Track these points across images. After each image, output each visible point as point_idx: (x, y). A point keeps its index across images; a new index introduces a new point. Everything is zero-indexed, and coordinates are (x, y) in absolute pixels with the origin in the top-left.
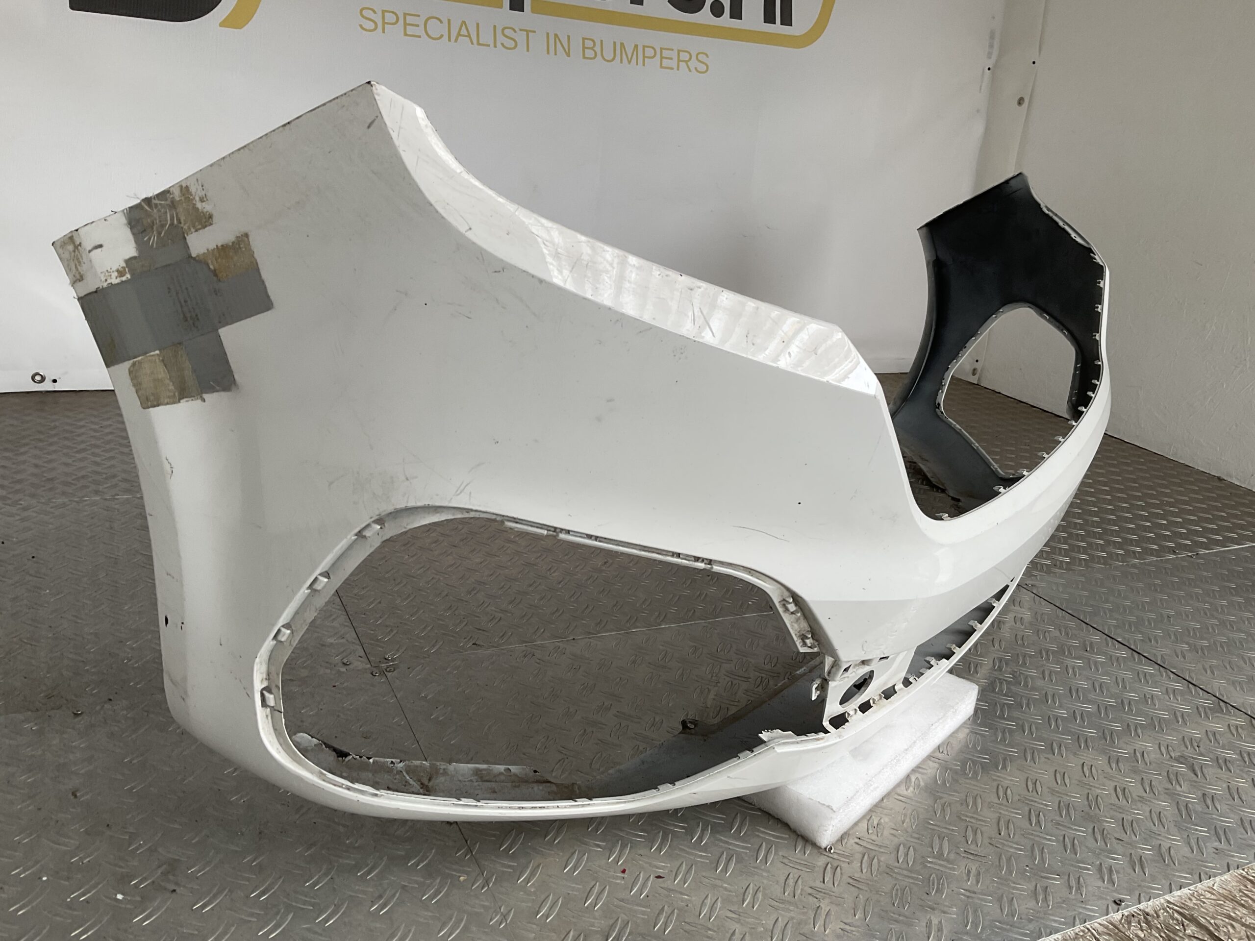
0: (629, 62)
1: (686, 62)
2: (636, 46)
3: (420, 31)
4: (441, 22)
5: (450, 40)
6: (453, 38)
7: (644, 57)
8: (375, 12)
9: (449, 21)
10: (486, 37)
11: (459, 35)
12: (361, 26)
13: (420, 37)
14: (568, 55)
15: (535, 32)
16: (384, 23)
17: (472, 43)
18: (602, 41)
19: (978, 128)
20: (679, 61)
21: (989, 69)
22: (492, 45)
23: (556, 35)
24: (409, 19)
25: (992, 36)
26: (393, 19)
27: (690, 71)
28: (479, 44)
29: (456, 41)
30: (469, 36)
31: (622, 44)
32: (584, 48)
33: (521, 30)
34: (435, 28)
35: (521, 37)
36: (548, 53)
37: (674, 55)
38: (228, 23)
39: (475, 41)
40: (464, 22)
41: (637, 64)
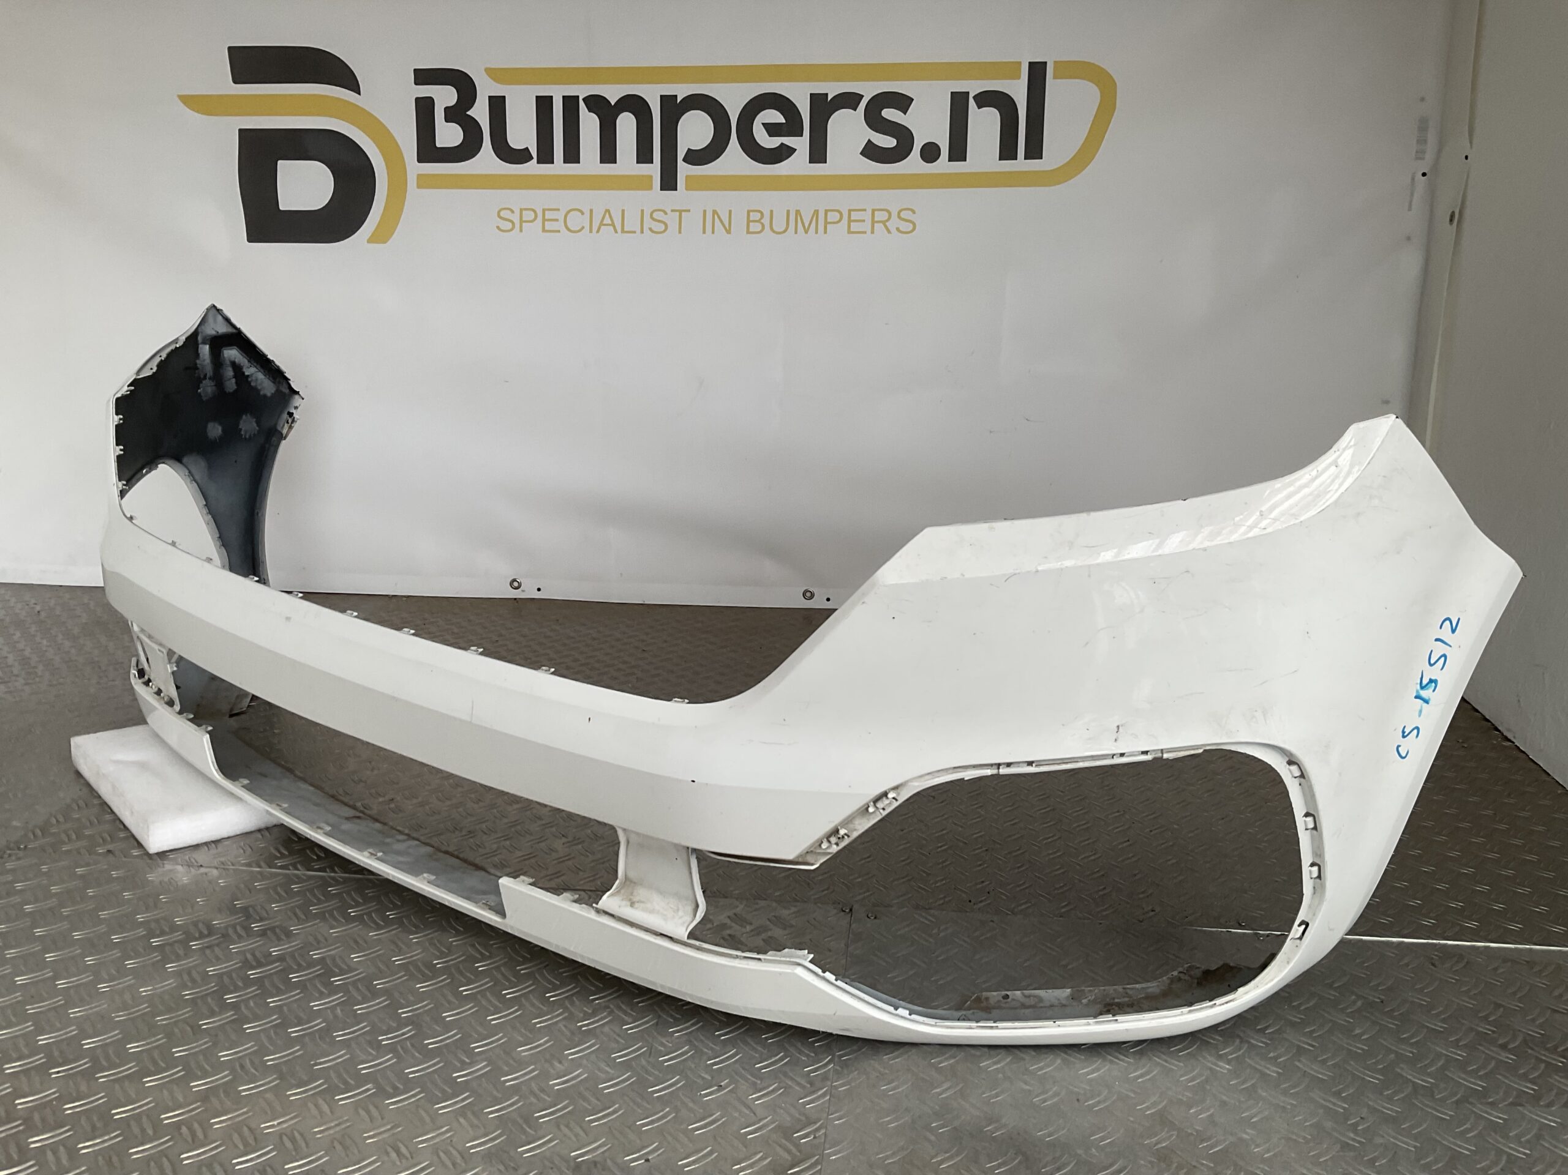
0: (806, 232)
1: (884, 223)
2: (816, 212)
3: (560, 225)
4: (583, 213)
5: (591, 231)
6: (595, 229)
7: (826, 223)
8: (513, 212)
9: (591, 211)
10: (632, 223)
11: (602, 224)
12: (498, 227)
13: (559, 231)
14: (728, 232)
15: (689, 211)
16: (522, 221)
17: (616, 232)
18: (772, 212)
19: (1410, 263)
20: (873, 222)
21: (1424, 174)
22: (638, 230)
23: (715, 212)
24: (548, 215)
25: (1423, 126)
26: (532, 216)
27: (889, 232)
28: (623, 231)
29: (598, 231)
30: (613, 225)
31: (798, 212)
32: (749, 221)
33: (672, 211)
34: (575, 221)
35: (672, 220)
36: (704, 232)
37: (867, 216)
38: (373, 239)
39: (619, 229)
40: (608, 211)
41: (817, 232)
